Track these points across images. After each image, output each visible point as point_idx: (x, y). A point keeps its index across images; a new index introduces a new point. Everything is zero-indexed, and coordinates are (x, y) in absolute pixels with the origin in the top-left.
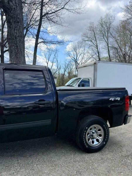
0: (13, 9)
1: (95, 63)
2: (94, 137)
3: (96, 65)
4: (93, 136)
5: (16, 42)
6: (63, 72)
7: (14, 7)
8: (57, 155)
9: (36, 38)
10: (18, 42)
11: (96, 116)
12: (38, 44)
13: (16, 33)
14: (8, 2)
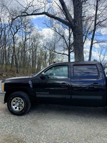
5: (78, 47)
9: (92, 40)
10: (80, 47)
12: (93, 44)
13: (79, 41)
14: (74, 23)
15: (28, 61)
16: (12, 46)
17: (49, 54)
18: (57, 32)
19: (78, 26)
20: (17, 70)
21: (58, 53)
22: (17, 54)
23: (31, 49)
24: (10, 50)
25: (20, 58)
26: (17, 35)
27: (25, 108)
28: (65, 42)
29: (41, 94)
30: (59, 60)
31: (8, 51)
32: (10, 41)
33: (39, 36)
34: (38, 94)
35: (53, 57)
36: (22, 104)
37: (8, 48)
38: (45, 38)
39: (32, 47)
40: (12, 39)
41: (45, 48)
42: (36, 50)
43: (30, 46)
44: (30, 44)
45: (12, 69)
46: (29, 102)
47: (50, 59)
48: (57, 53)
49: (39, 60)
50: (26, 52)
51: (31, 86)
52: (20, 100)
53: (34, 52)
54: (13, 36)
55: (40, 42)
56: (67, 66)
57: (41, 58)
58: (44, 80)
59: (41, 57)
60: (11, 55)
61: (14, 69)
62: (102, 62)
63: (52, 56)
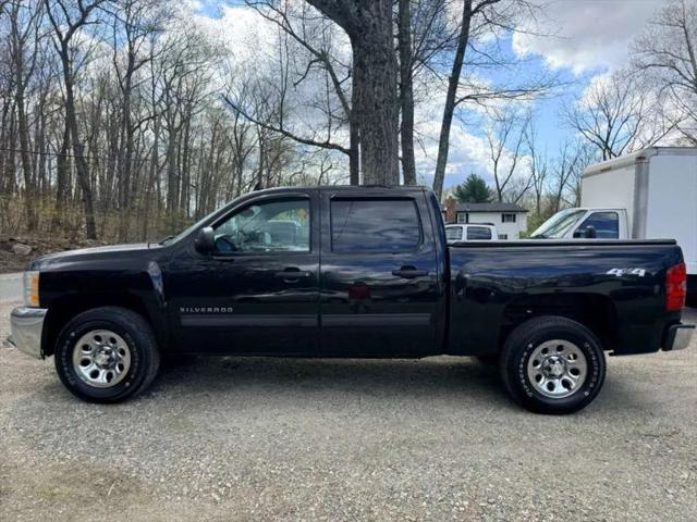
0: (371, 29)
1: (640, 158)
2: (553, 372)
3: (644, 165)
4: (550, 369)
5: (377, 120)
6: (554, 190)
7: (372, 22)
8: (448, 405)
11: (562, 318)
12: (455, 105)
13: (379, 94)
14: (359, 11)
15: (148, 177)
16: (60, 94)
17: (258, 145)
18: (292, 33)
19: (374, 25)
20: (91, 224)
21: (300, 140)
22: (90, 139)
23: (163, 113)
24: (48, 120)
25: (104, 159)
26: (82, 37)
27: (135, 370)
28: (333, 85)
29: (200, 313)
30: (307, 172)
31: (37, 120)
32: (47, 70)
33: (201, 49)
34: (189, 313)
35: (277, 157)
36: (120, 359)
37: (36, 107)
38: (234, 62)
39: (168, 106)
40: (58, 57)
41: (238, 110)
42: (186, 120)
43: (157, 99)
44: (154, 86)
45: (63, 217)
46: (151, 348)
47: (261, 169)
48: (296, 139)
49: (205, 175)
50: (138, 131)
51: (159, 286)
52: (113, 341)
53: (179, 133)
54: (64, 44)
55: (208, 80)
56: (307, 202)
57: (214, 161)
58: (215, 258)
59: (215, 155)
60: (54, 142)
61: (75, 215)
62: (506, 188)
63: (274, 153)
